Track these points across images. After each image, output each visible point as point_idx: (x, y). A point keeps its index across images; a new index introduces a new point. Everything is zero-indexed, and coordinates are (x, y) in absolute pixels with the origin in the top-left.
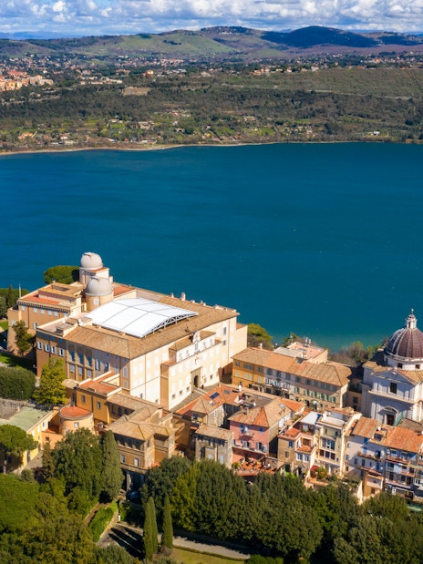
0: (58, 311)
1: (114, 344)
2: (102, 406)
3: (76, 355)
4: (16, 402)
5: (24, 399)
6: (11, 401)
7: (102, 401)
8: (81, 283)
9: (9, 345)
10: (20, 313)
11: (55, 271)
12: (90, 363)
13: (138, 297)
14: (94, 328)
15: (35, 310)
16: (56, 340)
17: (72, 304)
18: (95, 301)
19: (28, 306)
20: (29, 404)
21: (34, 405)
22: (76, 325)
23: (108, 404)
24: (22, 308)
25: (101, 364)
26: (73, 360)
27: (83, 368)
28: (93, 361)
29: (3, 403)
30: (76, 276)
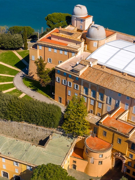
0: (68, 51)
1: (124, 85)
2: (123, 142)
3: (90, 90)
4: (47, 129)
5: (54, 127)
6: (43, 128)
7: (123, 139)
8: (73, 26)
9: (30, 72)
10: (38, 51)
11: (54, 17)
12: (102, 98)
13: (118, 38)
14: (99, 68)
15: (50, 50)
16: (72, 77)
17: (78, 46)
18: (95, 44)
19: (44, 46)
20: (58, 132)
21: (62, 133)
22: (88, 66)
23: (129, 142)
24: (40, 48)
25: (113, 100)
26: (87, 94)
27: (95, 101)
28: (105, 97)
29: (37, 129)
30: (69, 21)
